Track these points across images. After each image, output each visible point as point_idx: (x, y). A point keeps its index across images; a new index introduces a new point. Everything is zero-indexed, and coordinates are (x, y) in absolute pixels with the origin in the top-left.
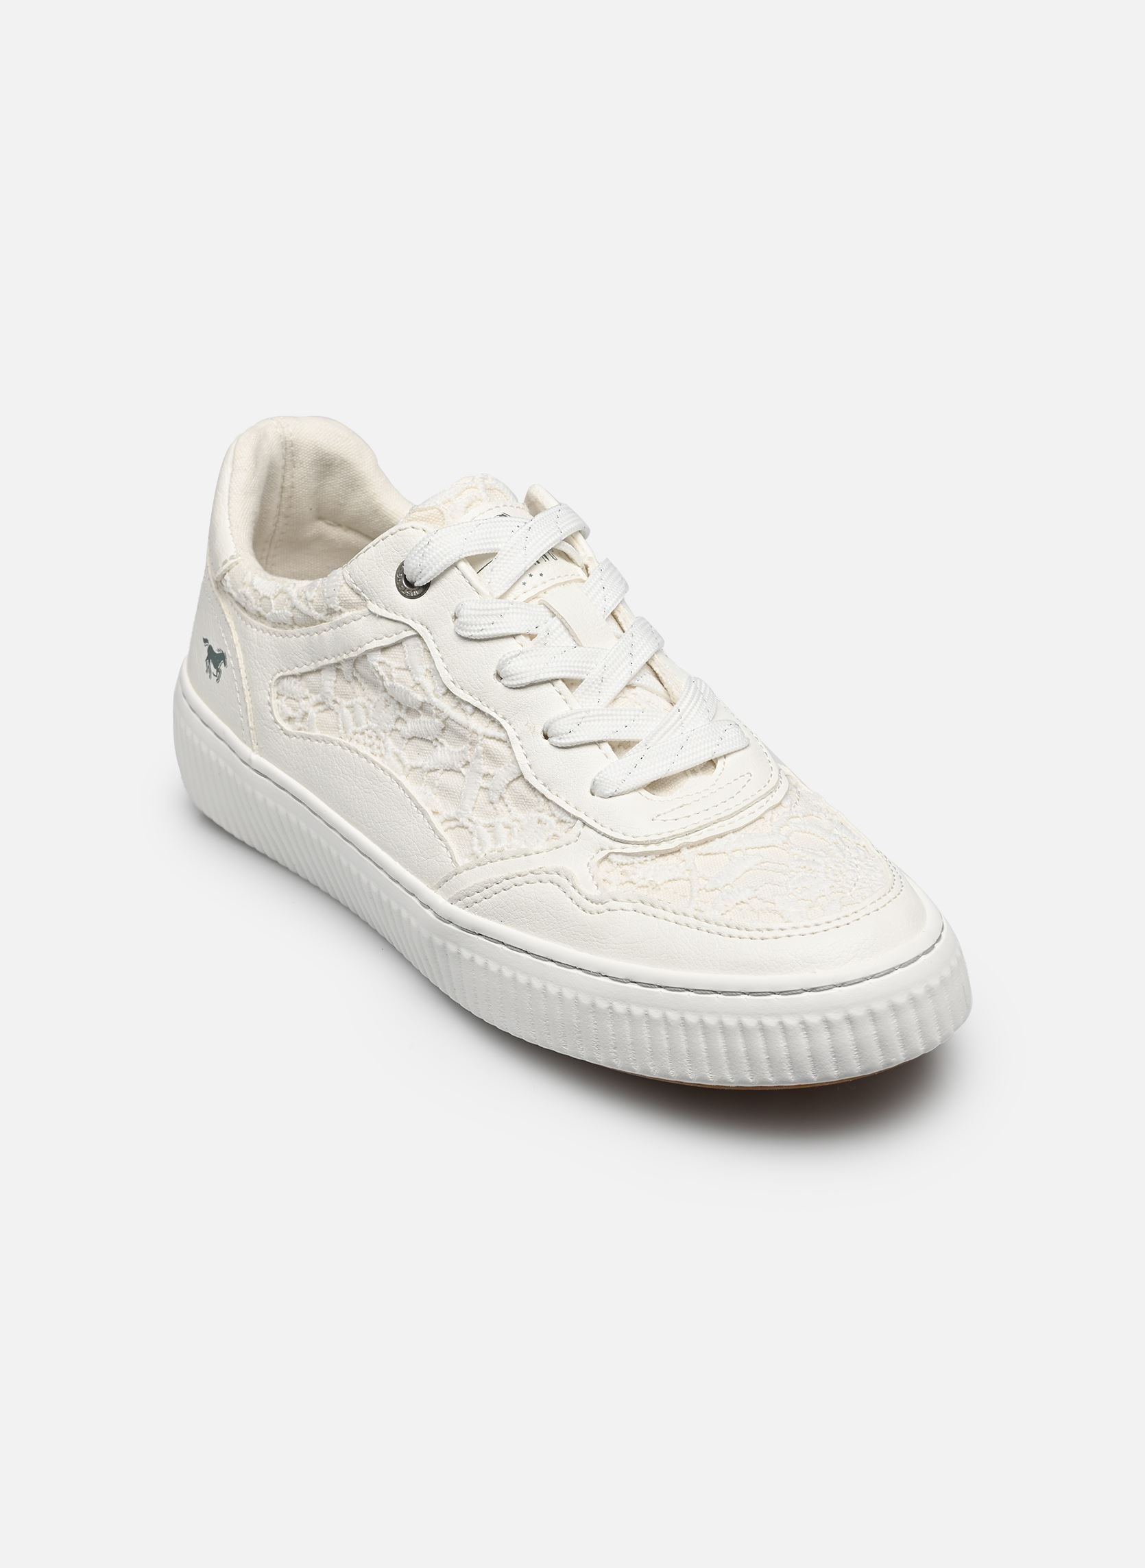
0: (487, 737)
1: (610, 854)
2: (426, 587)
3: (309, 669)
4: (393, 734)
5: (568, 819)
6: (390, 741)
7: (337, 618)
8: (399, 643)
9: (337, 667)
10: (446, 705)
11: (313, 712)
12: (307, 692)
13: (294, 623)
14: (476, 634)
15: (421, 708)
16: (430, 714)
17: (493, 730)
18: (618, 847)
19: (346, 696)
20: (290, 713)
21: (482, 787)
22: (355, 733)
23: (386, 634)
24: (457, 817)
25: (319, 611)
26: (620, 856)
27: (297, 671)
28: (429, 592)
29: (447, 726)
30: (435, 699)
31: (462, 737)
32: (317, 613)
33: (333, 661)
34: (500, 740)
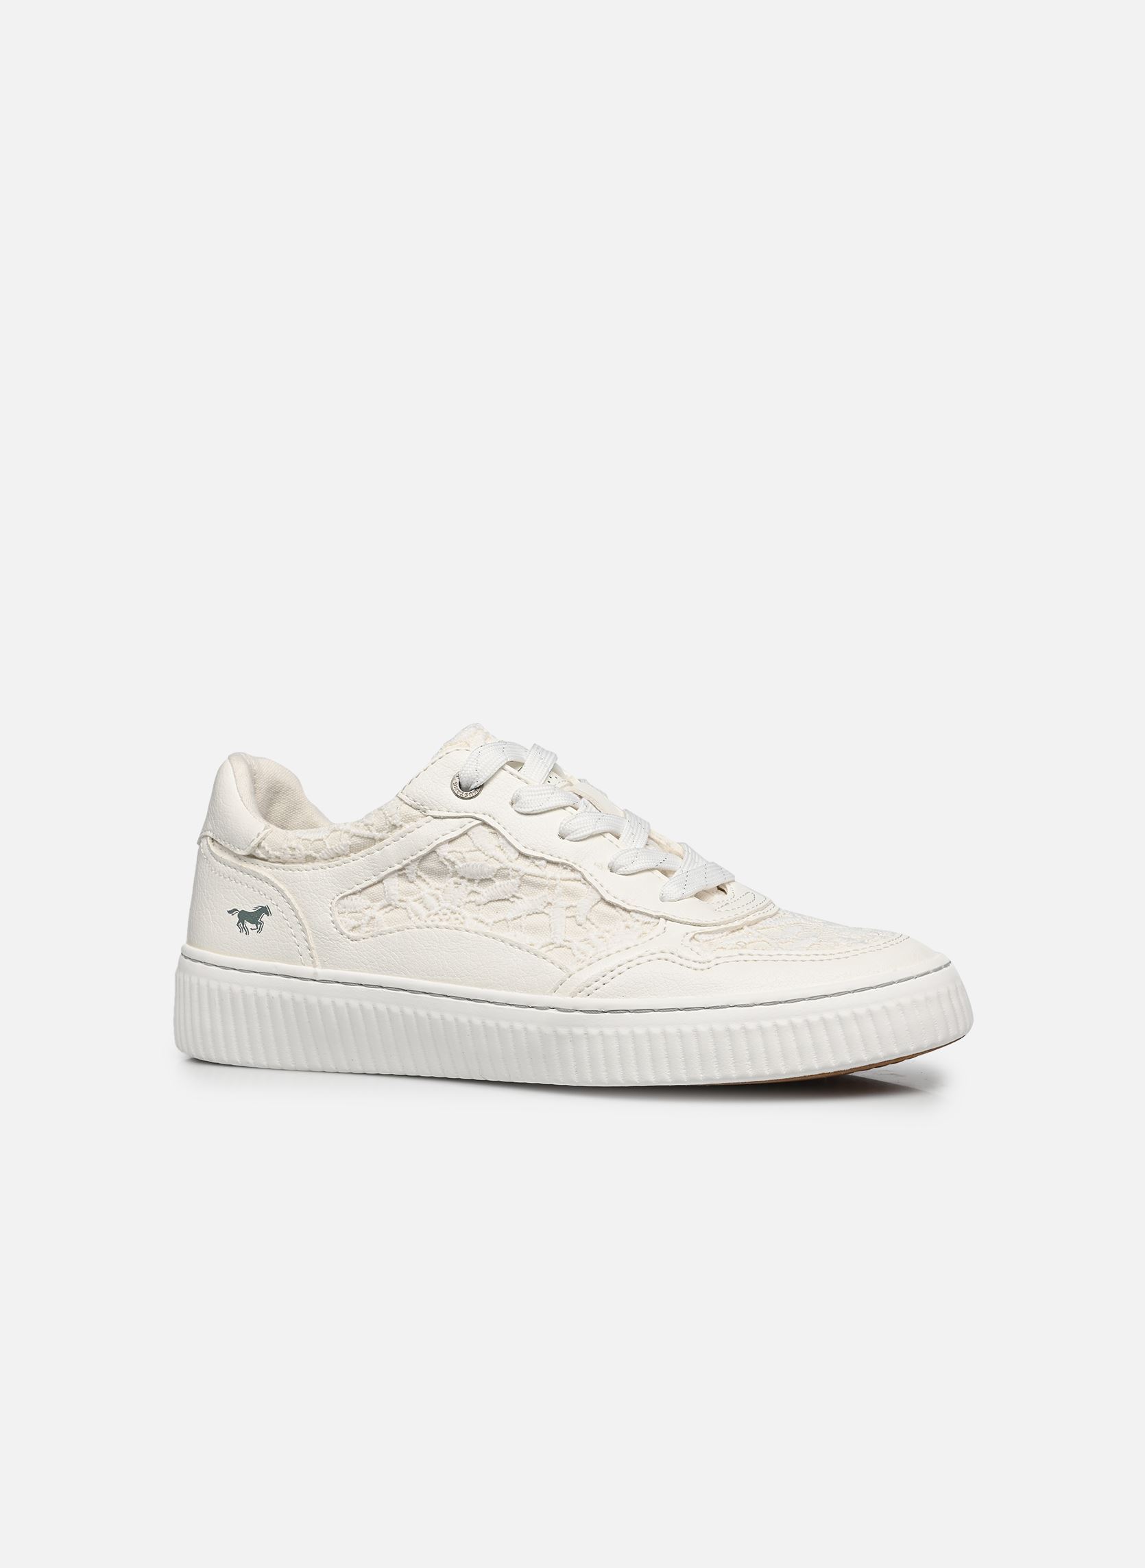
0: (563, 880)
1: (695, 935)
2: (481, 787)
3: (370, 882)
4: (466, 906)
5: (653, 920)
6: (465, 912)
7: (398, 832)
8: (465, 834)
9: (401, 872)
10: (523, 865)
11: (380, 915)
12: (368, 903)
13: (354, 849)
14: (537, 809)
15: (495, 876)
16: (507, 876)
17: (568, 874)
18: (698, 929)
19: (411, 893)
20: (354, 923)
21: (567, 917)
22: (429, 916)
23: (453, 828)
24: (552, 941)
25: (379, 831)
26: (703, 935)
27: (358, 888)
28: (484, 790)
29: (524, 881)
30: (510, 865)
31: (539, 886)
32: (377, 834)
33: (398, 867)
34: (575, 880)
